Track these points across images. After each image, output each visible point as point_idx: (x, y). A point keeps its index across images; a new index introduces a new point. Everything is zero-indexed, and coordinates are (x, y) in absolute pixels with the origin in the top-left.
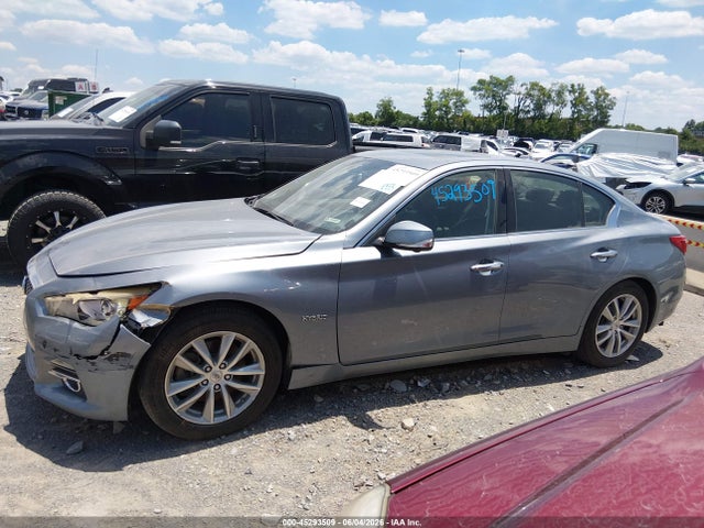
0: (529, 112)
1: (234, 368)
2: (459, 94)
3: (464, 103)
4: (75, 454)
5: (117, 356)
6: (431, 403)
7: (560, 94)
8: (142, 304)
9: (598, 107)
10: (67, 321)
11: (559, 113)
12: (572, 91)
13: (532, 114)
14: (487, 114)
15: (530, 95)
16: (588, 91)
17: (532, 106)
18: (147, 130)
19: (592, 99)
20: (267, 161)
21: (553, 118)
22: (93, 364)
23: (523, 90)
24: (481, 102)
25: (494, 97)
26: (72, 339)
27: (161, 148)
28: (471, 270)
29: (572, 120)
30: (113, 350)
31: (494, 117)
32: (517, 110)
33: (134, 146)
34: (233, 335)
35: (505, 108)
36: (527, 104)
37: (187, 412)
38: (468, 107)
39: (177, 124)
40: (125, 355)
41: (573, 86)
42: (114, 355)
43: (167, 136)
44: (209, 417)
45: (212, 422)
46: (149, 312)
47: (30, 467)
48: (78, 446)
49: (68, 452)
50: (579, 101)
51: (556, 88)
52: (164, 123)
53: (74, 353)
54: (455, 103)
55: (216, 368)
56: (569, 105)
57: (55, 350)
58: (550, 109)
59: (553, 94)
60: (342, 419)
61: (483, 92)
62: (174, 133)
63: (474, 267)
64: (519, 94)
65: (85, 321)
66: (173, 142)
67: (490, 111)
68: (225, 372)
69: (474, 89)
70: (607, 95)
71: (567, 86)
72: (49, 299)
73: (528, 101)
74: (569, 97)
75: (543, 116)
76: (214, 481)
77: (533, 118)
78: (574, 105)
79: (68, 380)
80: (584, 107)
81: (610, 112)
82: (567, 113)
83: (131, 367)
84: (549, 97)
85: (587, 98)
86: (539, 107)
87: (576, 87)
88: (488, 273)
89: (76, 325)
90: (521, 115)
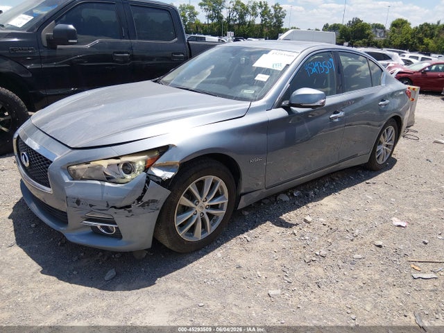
0: (236, 20)
1: (211, 201)
2: (192, 8)
3: (195, 15)
4: (112, 279)
5: (148, 203)
6: (310, 205)
7: (254, 8)
8: (157, 163)
9: (276, 17)
10: (99, 183)
11: (253, 21)
12: (261, 6)
13: (238, 22)
14: (210, 22)
15: (236, 9)
16: (270, 6)
17: (237, 17)
18: (47, 32)
19: (273, 11)
20: (135, 54)
21: (251, 24)
22: (130, 211)
23: (231, 6)
24: (205, 14)
25: (214, 10)
26: (108, 196)
27: (59, 46)
28: (330, 118)
29: (262, 25)
30: (145, 199)
31: (215, 24)
32: (229, 19)
33: (38, 45)
34: (213, 177)
35: (222, 18)
36: (234, 15)
37: (186, 235)
38: (198, 17)
39: (71, 27)
40: (154, 201)
41: (261, 3)
42: (147, 202)
43: (65, 37)
44: (199, 235)
45: (200, 239)
46: (164, 167)
47: (84, 295)
48: (111, 273)
49: (106, 278)
50: (265, 13)
51: (251, 4)
52: (60, 26)
53: (110, 205)
54: (189, 15)
55: (201, 203)
56: (259, 15)
57: (91, 206)
58: (248, 18)
59: (250, 9)
60: (268, 223)
61: (207, 7)
62: (71, 34)
63: (331, 116)
64: (229, 8)
65: (112, 180)
66: (71, 41)
67: (212, 20)
68: (206, 203)
69: (201, 5)
70: (281, 8)
71: (257, 3)
72: (74, 167)
73: (235, 13)
74: (259, 11)
75: (244, 23)
76: (220, 276)
77: (239, 25)
78: (262, 16)
79: (101, 227)
80: (268, 17)
81: (283, 20)
82: (258, 21)
83: (158, 209)
84: (247, 10)
85: (270, 11)
86: (242, 17)
87: (263, 4)
88: (337, 120)
89: (107, 184)
90: (232, 23)
